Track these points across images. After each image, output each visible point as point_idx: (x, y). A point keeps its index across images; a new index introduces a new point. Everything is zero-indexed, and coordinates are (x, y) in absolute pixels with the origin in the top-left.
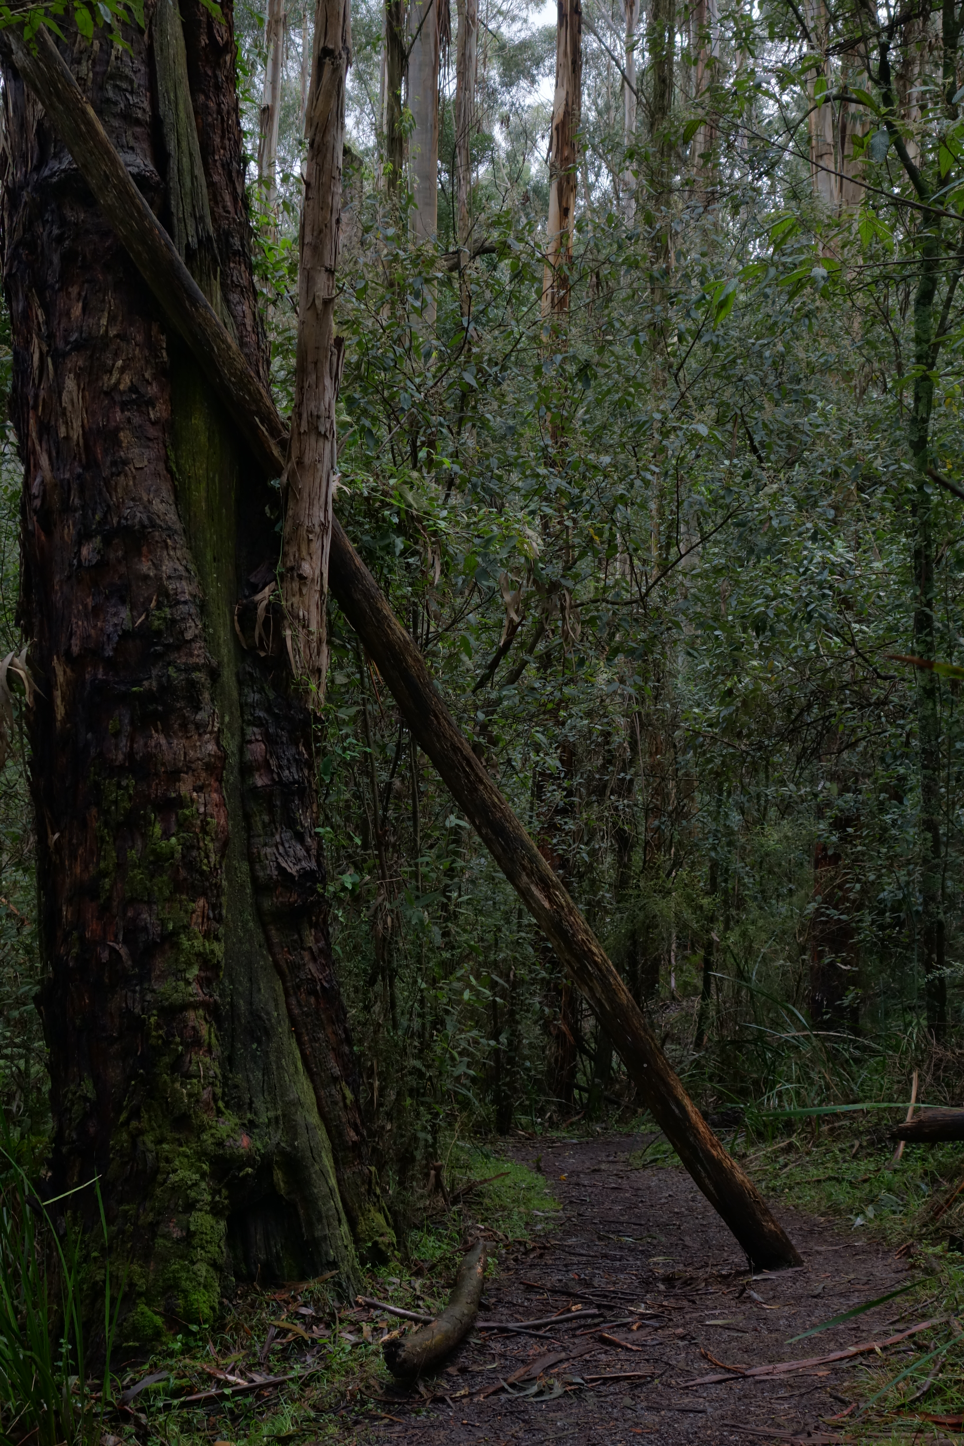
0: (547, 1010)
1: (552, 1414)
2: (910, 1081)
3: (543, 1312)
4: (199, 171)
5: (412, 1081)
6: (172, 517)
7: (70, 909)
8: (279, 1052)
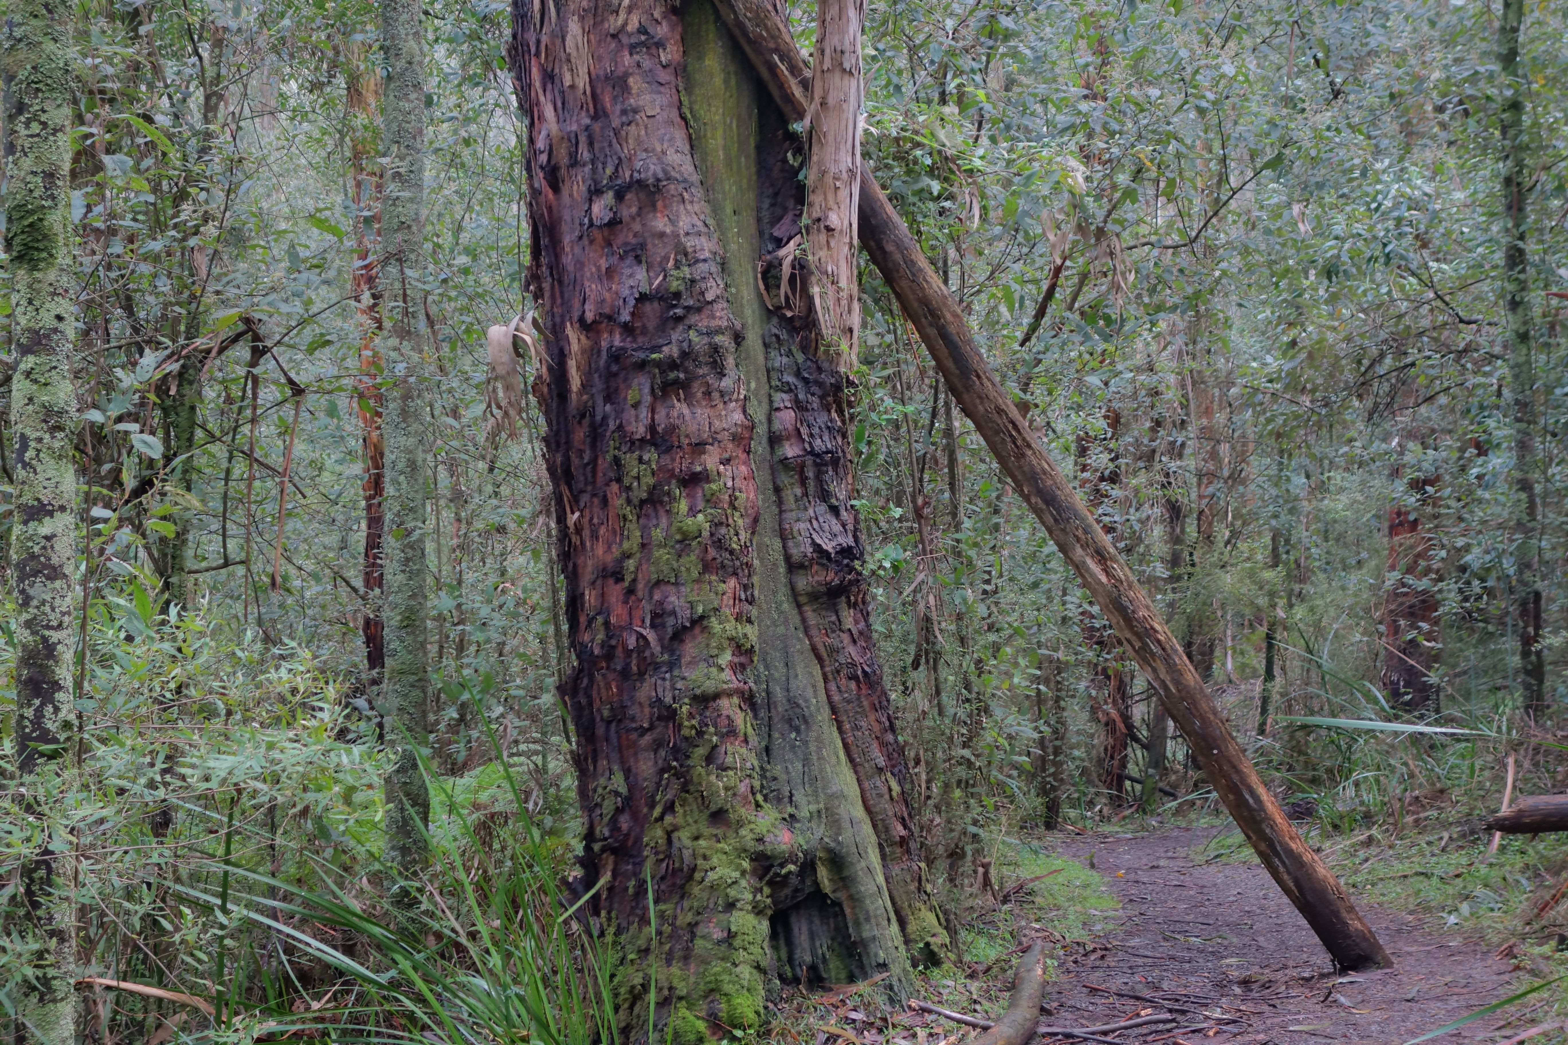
0: (1095, 695)
2: (1505, 766)
3: (1110, 1017)
5: (961, 772)
6: (688, 168)
7: (593, 593)
8: (819, 740)
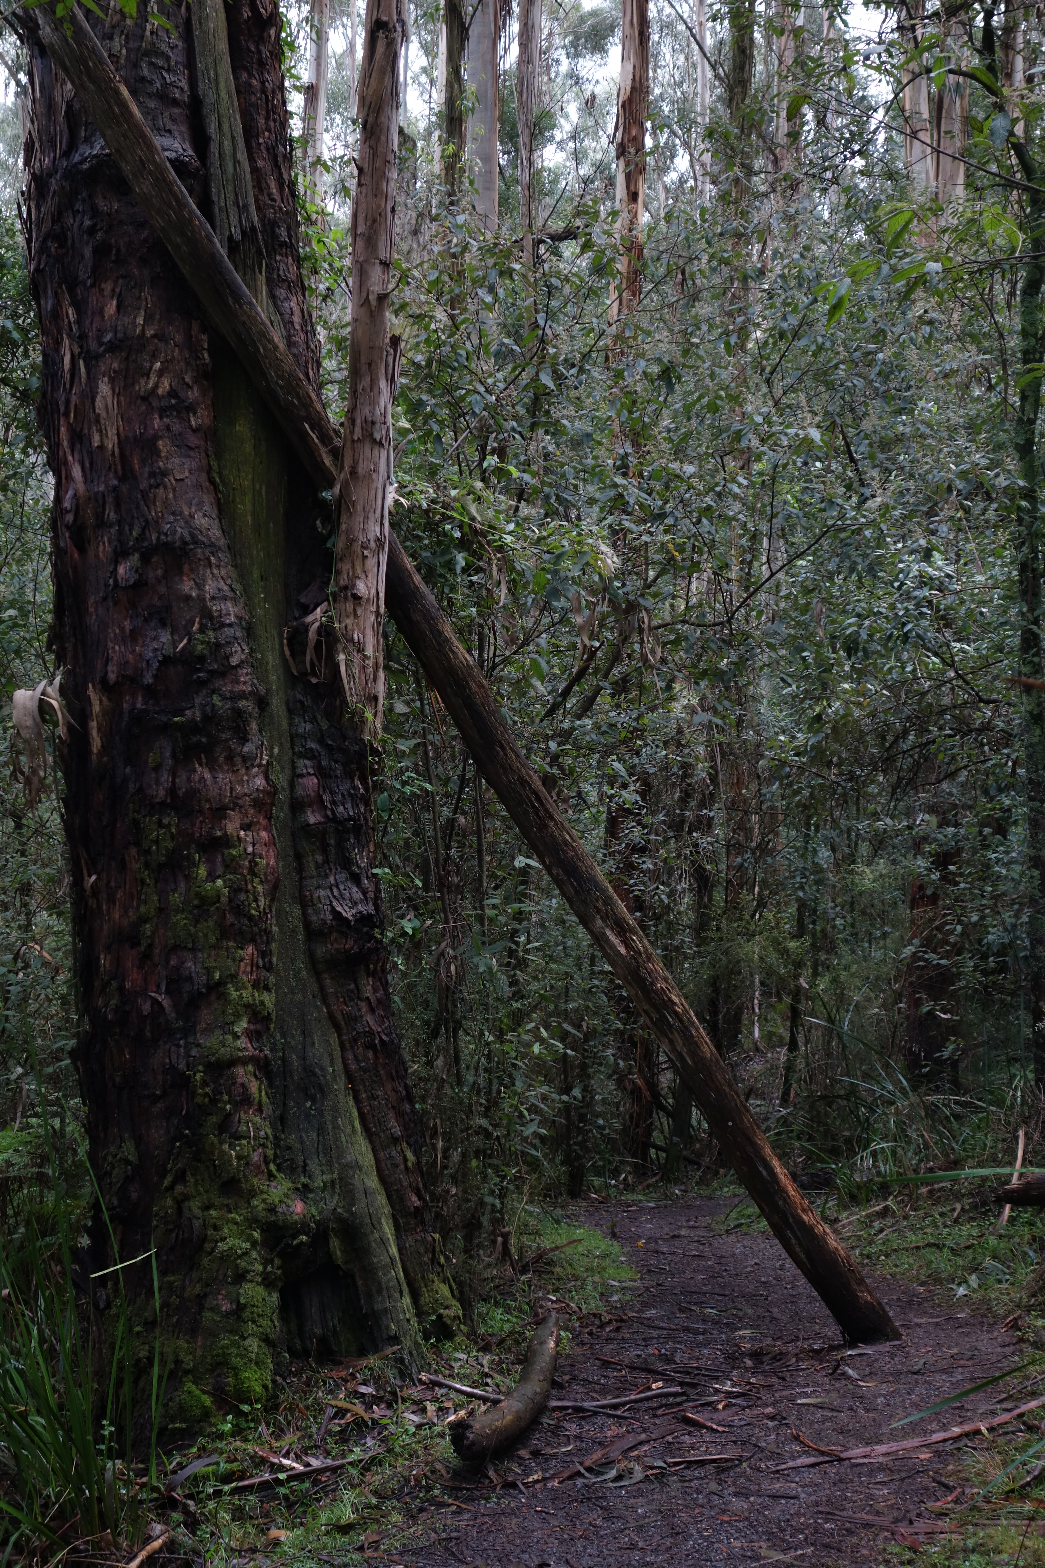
0: (621, 1063)
1: (632, 1501)
2: (1016, 1138)
3: (620, 1391)
4: (242, 156)
5: (478, 1141)
6: (216, 533)
7: (109, 957)
8: (335, 1110)
